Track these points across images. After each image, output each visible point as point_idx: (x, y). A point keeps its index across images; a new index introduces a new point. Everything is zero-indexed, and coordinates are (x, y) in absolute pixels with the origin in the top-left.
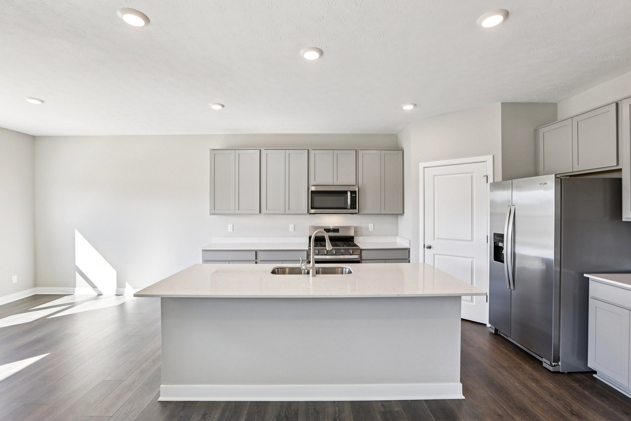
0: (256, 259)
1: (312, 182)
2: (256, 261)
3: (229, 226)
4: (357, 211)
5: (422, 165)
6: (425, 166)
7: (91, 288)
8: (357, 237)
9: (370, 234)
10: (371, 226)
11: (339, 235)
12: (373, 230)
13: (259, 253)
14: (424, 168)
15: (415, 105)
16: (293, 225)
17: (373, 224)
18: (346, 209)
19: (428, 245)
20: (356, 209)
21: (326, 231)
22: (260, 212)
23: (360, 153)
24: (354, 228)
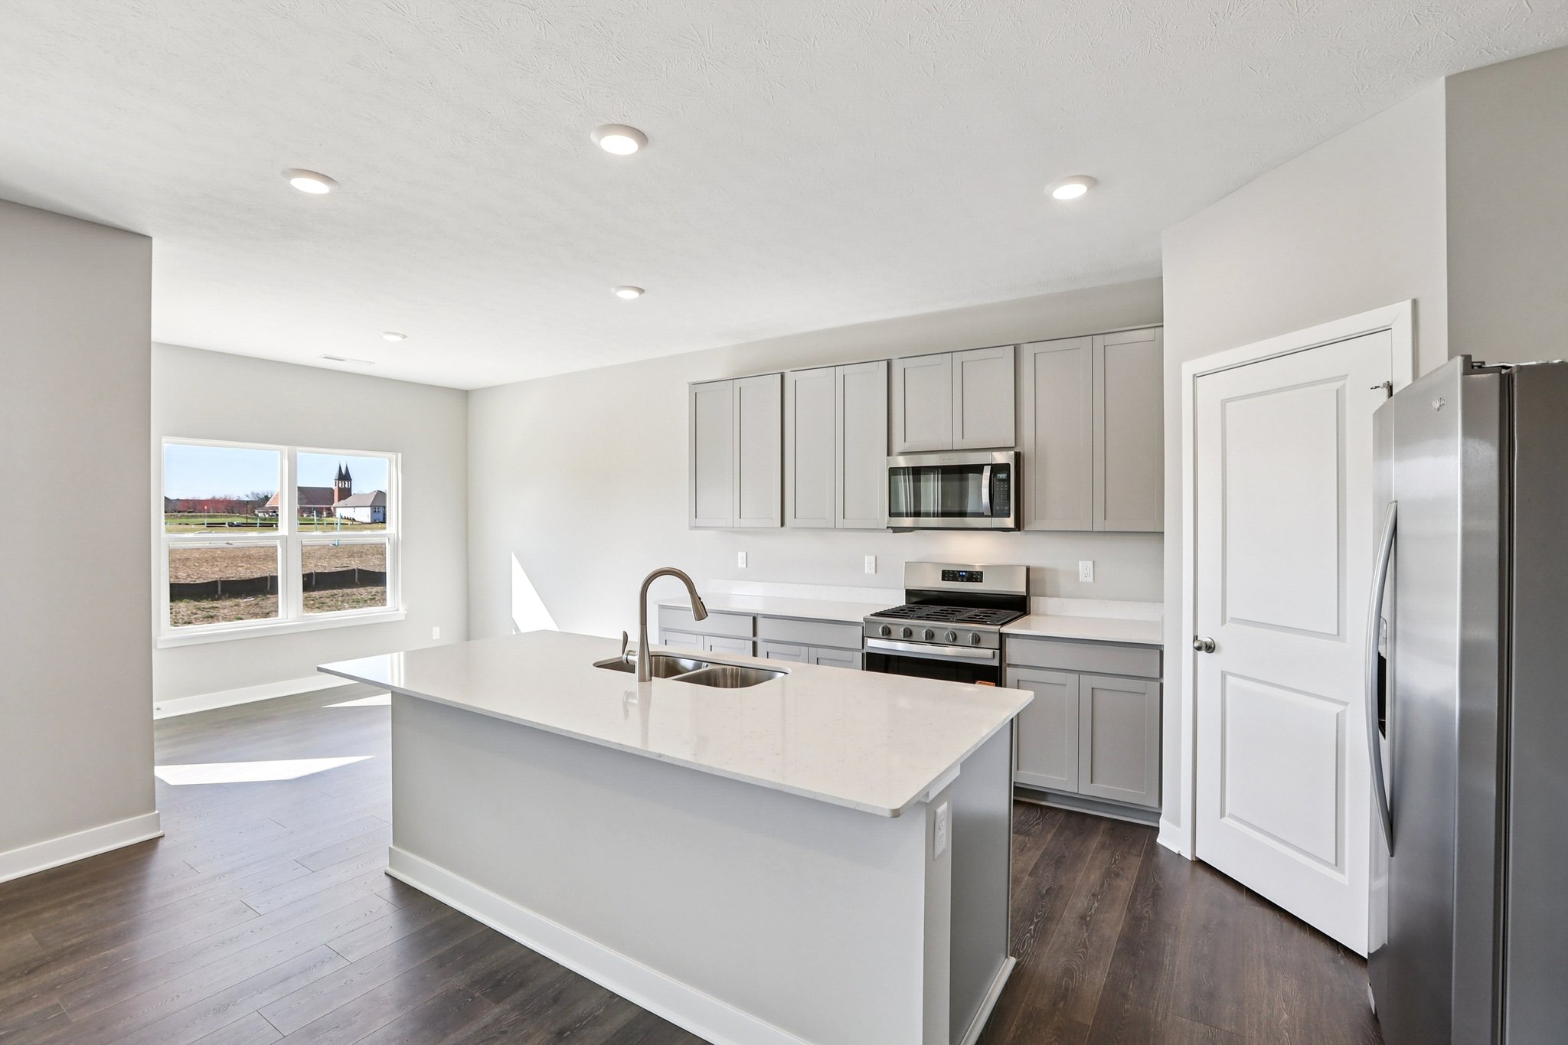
0: (755, 634)
1: (898, 445)
2: (755, 639)
3: (740, 554)
4: (1010, 522)
5: (1189, 368)
6: (1199, 370)
8: (1040, 599)
9: (1080, 593)
10: (1084, 568)
11: (983, 588)
12: (1090, 579)
13: (760, 622)
14: (1195, 376)
15: (1092, 181)
16: (874, 557)
17: (1090, 563)
18: (981, 515)
19: (1204, 638)
20: (1009, 516)
21: (947, 575)
22: (782, 525)
23: (1027, 352)
24: (1028, 570)
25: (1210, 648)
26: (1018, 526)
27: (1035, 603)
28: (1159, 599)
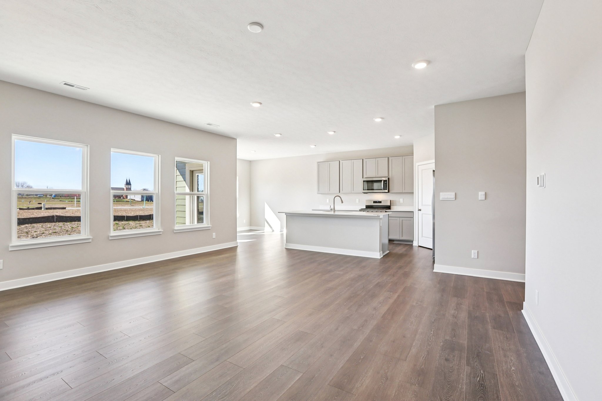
1: (365, 176)
3: (327, 200)
4: (387, 191)
5: (417, 164)
6: (419, 165)
7: (270, 228)
8: (393, 206)
9: (400, 204)
10: (401, 200)
11: (382, 204)
12: (402, 202)
17: (402, 199)
18: (382, 190)
19: (419, 209)
20: (387, 190)
21: (375, 202)
22: (339, 192)
23: (390, 159)
24: (390, 201)
25: (420, 210)
26: (389, 192)
27: (392, 207)
28: (413, 205)
